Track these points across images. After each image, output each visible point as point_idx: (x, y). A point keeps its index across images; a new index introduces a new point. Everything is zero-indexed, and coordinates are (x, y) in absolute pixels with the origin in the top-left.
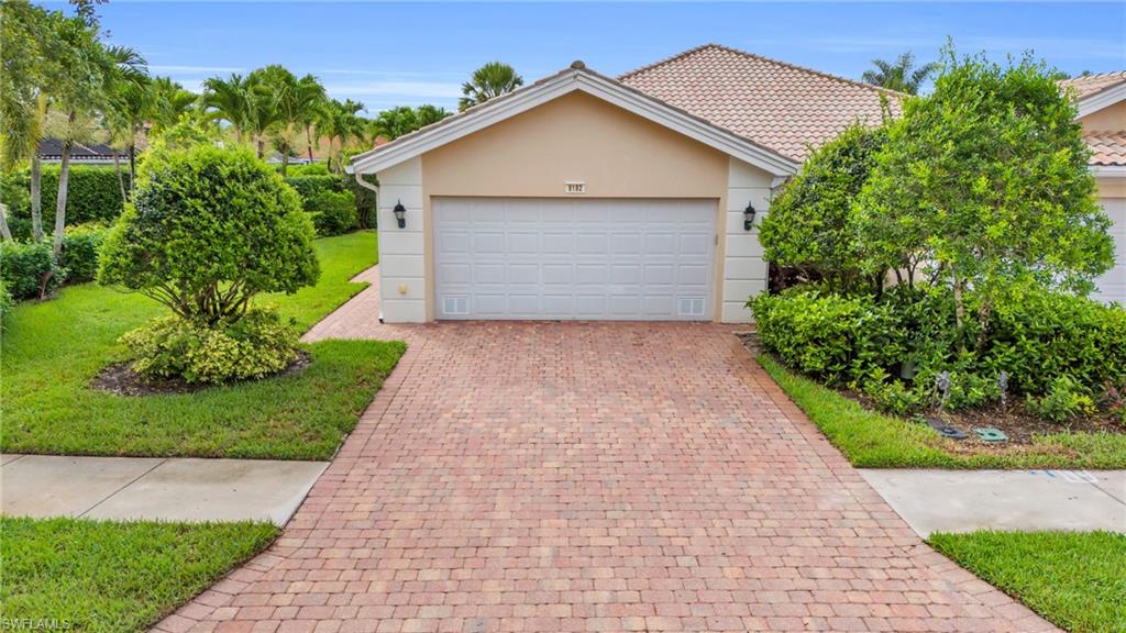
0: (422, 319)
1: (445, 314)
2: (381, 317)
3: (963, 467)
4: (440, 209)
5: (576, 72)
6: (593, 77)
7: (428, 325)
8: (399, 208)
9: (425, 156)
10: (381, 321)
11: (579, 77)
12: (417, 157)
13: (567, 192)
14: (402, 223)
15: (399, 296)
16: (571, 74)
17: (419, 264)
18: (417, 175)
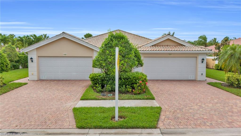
0: (36, 79)
1: (41, 78)
2: (28, 79)
3: (98, 99)
4: (40, 59)
5: (63, 34)
6: (66, 35)
7: (37, 81)
8: (31, 58)
9: (37, 49)
10: (28, 80)
11: (64, 35)
12: (35, 49)
13: (63, 55)
14: (32, 61)
15: (32, 75)
16: (62, 34)
17: (36, 69)
18: (35, 52)
